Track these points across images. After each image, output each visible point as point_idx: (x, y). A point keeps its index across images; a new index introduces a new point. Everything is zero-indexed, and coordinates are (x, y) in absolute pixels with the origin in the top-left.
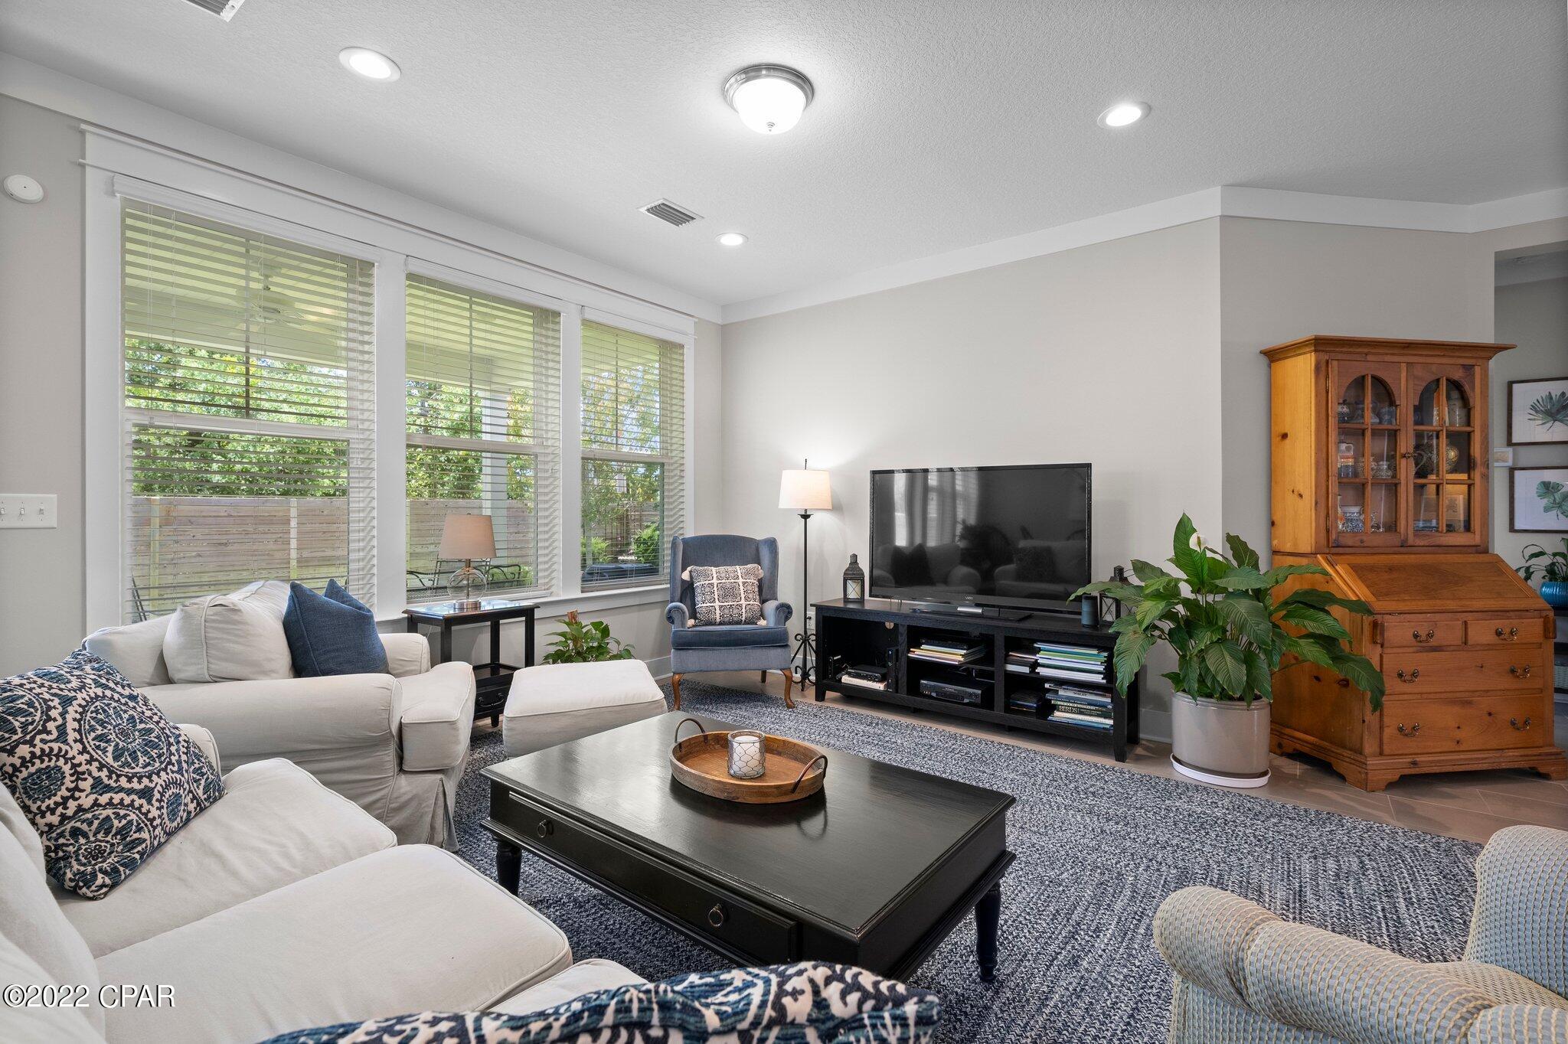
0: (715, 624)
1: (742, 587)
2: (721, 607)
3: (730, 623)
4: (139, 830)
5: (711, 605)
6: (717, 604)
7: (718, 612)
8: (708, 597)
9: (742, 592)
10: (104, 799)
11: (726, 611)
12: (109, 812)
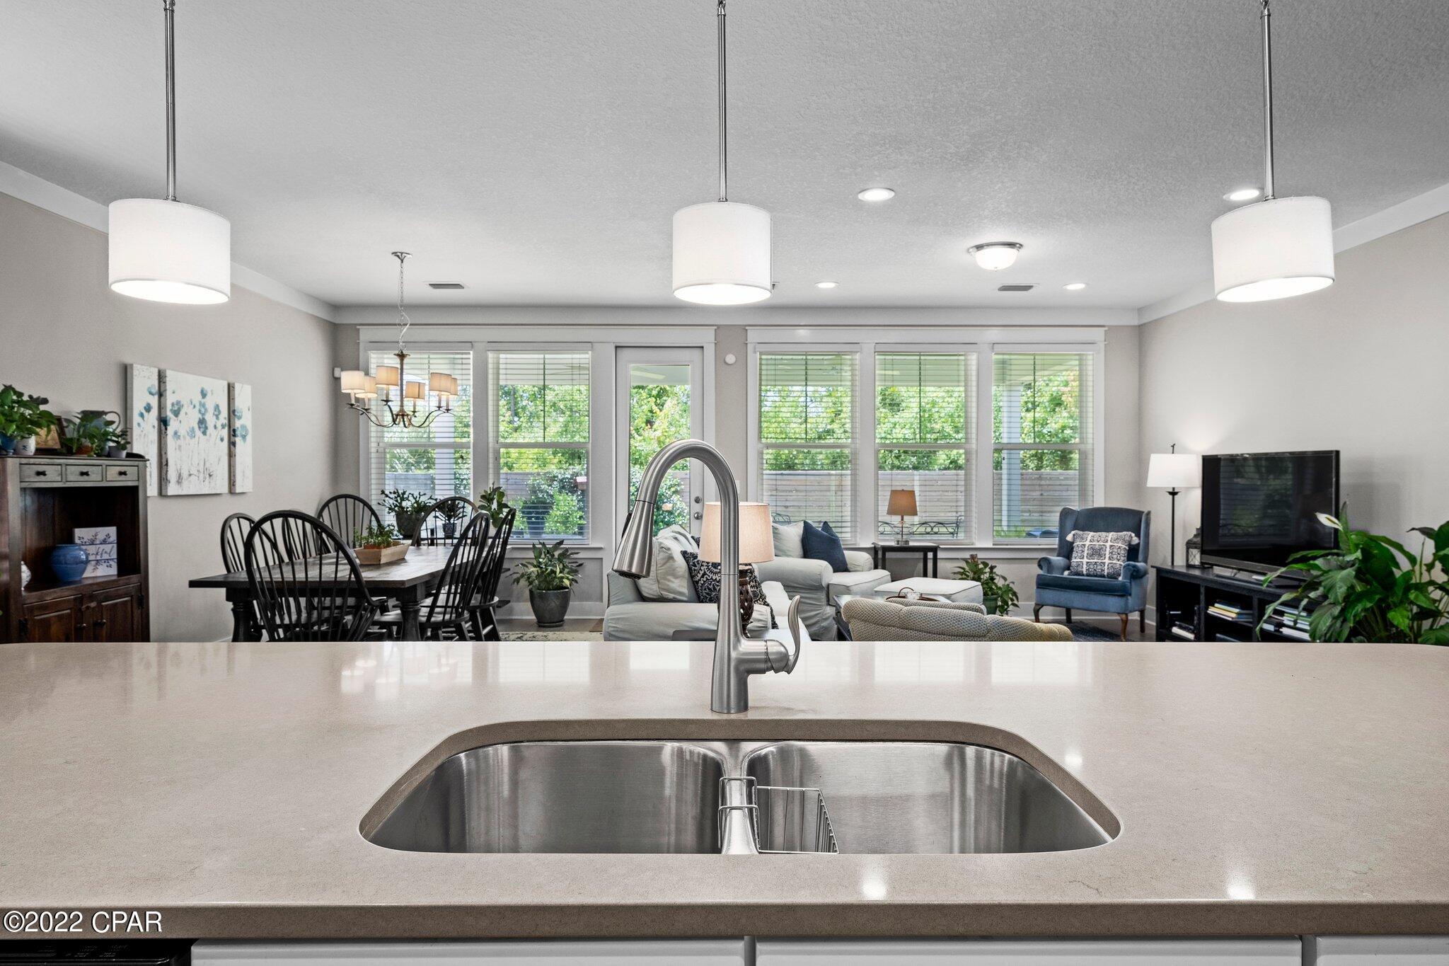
0: (1083, 575)
1: (1108, 549)
2: (1087, 563)
3: (1095, 576)
5: (1082, 561)
6: (1085, 560)
7: (1085, 566)
8: (1079, 555)
9: (1107, 553)
11: (1092, 567)
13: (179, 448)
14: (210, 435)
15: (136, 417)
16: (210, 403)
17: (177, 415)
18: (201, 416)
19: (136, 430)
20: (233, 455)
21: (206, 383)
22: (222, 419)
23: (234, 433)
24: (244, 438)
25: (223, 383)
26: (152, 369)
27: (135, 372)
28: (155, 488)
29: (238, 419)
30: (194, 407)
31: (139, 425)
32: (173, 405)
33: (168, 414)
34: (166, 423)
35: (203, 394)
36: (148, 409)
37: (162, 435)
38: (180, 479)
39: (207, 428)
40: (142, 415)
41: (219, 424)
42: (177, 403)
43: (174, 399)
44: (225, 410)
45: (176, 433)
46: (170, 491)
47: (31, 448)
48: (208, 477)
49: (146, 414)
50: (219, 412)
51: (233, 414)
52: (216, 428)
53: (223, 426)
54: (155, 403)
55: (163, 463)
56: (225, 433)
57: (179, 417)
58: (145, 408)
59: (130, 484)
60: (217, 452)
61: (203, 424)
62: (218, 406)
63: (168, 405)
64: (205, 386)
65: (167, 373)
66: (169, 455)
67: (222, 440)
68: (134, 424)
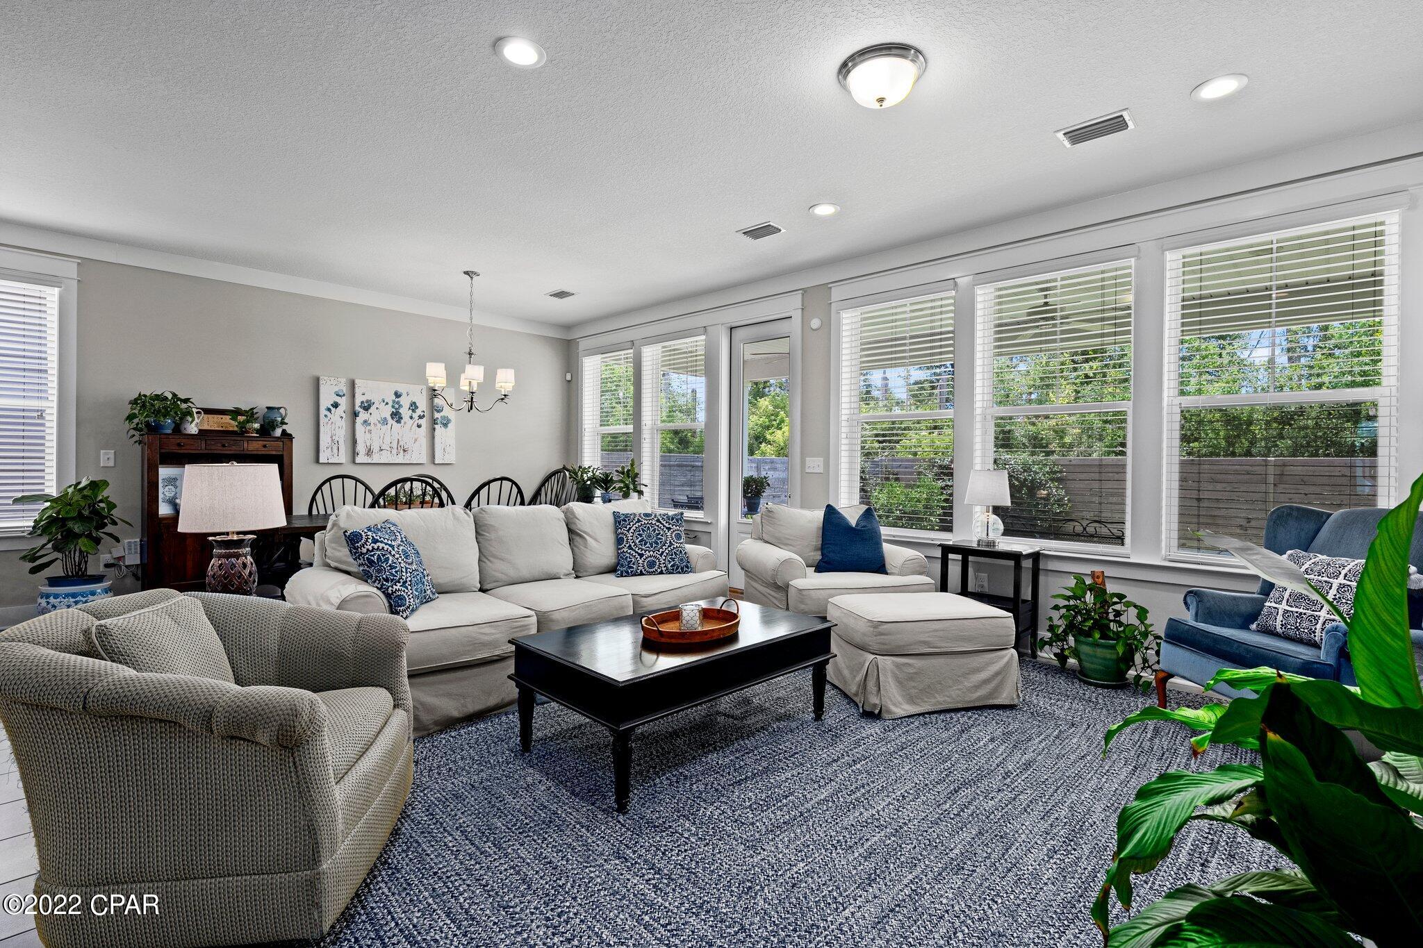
2: (1286, 612)
6: (1283, 606)
7: (1280, 618)
10: (628, 551)
12: (628, 555)
13: (370, 431)
14: (405, 423)
15: (323, 411)
16: (405, 402)
17: (366, 409)
18: (394, 410)
19: (323, 420)
20: (433, 437)
21: (401, 388)
22: (419, 412)
23: (434, 422)
24: (445, 425)
25: (421, 387)
26: (339, 379)
27: (321, 382)
28: (343, 457)
29: (438, 411)
30: (387, 404)
31: (326, 416)
32: (362, 402)
33: (357, 408)
34: (355, 415)
35: (397, 395)
36: (336, 405)
37: (354, 423)
38: (369, 452)
39: (402, 418)
40: (329, 410)
41: (416, 416)
42: (367, 401)
43: (364, 399)
44: (423, 406)
45: (365, 422)
46: (358, 460)
47: (192, 428)
48: (402, 451)
49: (333, 409)
50: (417, 407)
51: (434, 408)
52: (411, 418)
53: (421, 417)
54: (343, 402)
55: (354, 442)
56: (423, 422)
57: (370, 411)
58: (332, 405)
59: (274, 453)
60: (412, 434)
61: (396, 416)
62: (414, 403)
63: (358, 403)
64: (400, 391)
65: (357, 381)
66: (358, 436)
67: (419, 426)
68: (322, 416)
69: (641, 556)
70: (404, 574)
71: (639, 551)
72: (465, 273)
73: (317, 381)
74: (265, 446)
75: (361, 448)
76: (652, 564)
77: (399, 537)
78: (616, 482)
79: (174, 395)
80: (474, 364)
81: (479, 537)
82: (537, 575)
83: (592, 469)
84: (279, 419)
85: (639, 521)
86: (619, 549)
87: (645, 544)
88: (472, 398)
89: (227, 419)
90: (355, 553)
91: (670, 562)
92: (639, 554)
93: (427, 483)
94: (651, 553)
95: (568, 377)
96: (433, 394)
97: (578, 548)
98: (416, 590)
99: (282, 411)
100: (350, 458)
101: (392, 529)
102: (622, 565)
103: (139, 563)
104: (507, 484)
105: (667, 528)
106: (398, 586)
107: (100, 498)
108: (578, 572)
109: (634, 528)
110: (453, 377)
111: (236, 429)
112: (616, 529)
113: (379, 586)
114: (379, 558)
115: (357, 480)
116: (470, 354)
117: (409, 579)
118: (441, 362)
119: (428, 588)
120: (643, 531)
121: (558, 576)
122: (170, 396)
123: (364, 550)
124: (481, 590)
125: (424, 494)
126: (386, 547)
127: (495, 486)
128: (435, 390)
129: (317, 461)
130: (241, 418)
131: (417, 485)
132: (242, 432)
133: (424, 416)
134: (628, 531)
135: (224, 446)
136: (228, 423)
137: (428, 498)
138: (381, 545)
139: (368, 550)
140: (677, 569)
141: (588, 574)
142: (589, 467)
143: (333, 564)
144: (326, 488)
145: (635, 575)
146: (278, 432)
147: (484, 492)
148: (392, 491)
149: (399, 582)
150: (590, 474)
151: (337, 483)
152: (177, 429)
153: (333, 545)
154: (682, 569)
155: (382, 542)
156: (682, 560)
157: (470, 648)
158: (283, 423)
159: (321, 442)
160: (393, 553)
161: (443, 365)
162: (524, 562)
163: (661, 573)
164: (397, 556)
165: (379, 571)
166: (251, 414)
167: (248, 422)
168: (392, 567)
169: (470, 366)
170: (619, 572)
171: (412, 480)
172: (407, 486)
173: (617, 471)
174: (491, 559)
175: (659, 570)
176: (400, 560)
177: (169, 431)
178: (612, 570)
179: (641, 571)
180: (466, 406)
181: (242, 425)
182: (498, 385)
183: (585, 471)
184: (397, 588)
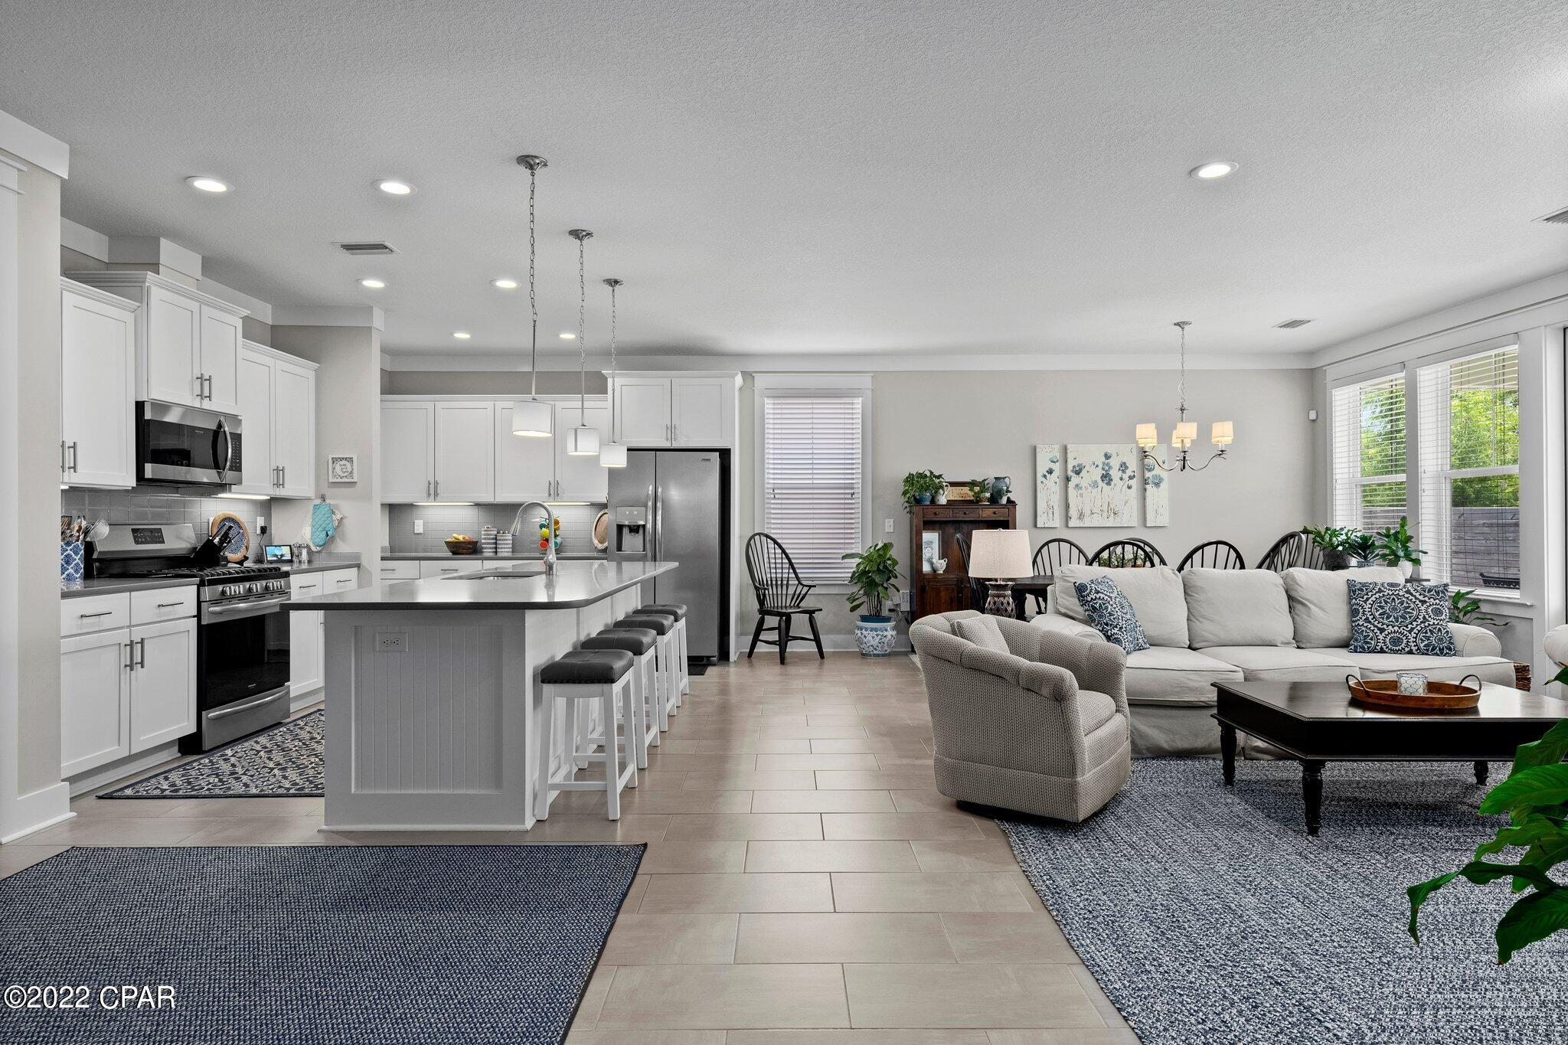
4: (1371, 639)
10: (1365, 625)
12: (1364, 629)
13: (1081, 495)
14: (1115, 485)
15: (1040, 478)
16: (1115, 463)
17: (1078, 473)
18: (1104, 472)
19: (1039, 486)
20: (1144, 498)
21: (1110, 449)
22: (1129, 472)
23: (1145, 482)
24: (1157, 485)
25: (1131, 446)
26: (1053, 446)
27: (1038, 450)
28: (1057, 522)
29: (1149, 470)
30: (1097, 466)
31: (1042, 482)
32: (1074, 467)
33: (1070, 473)
34: (1068, 479)
35: (1107, 457)
36: (1050, 472)
37: (1066, 487)
38: (1081, 516)
39: (1112, 480)
40: (1045, 476)
41: (1126, 477)
42: (1078, 466)
43: (1075, 463)
44: (1133, 466)
45: (1077, 486)
46: (1071, 524)
47: (943, 500)
48: (1112, 515)
49: (1048, 476)
50: (1127, 468)
51: (1144, 468)
52: (1121, 479)
53: (1131, 478)
54: (1057, 467)
55: (1067, 506)
56: (1134, 483)
57: (1081, 475)
58: (1047, 471)
59: (1002, 519)
60: (1123, 497)
61: (1106, 478)
62: (1124, 463)
63: (1070, 468)
64: (1109, 451)
65: (1069, 446)
66: (1070, 501)
67: (1129, 487)
68: (1039, 482)
69: (1382, 630)
70: (1120, 621)
71: (1379, 625)
72: (1175, 324)
73: (1035, 449)
74: (995, 513)
75: (1073, 512)
76: (1396, 641)
77: (1115, 591)
78: (1378, 547)
79: (931, 473)
80: (1186, 422)
81: (1188, 598)
82: (1249, 639)
83: (1346, 530)
84: (1005, 488)
85: (1380, 591)
86: (1353, 622)
87: (1388, 618)
88: (1184, 457)
89: (966, 490)
90: (1083, 600)
91: (1423, 641)
92: (1379, 629)
93: (1139, 547)
94: (1396, 628)
95: (1313, 416)
96: (1144, 454)
97: (1298, 616)
98: (1131, 636)
99: (1007, 480)
100: (1063, 524)
101: (1110, 583)
102: (1356, 640)
103: (909, 610)
104: (1222, 548)
105: (1420, 601)
106: (1116, 630)
107: (888, 556)
108: (1299, 641)
109: (1373, 599)
110: (1164, 436)
111: (972, 498)
112: (1350, 598)
113: (1101, 629)
114: (1100, 606)
115: (1071, 544)
116: (1182, 410)
117: (1124, 626)
118: (1153, 422)
119: (1140, 637)
120: (1386, 602)
121: (1274, 643)
122: (928, 474)
123: (1089, 599)
124: (1190, 647)
125: (1136, 558)
126: (1106, 598)
127: (1210, 551)
128: (1145, 452)
129: (1035, 526)
130: (977, 489)
131: (1128, 548)
132: (976, 502)
133: (1134, 476)
134: (1365, 602)
135: (965, 513)
136: (967, 493)
137: (1139, 562)
138: (1102, 596)
139: (1092, 599)
140: (1433, 650)
141: (1312, 645)
142: (1342, 529)
143: (1063, 610)
144: (1045, 550)
145: (1373, 651)
146: (1004, 501)
147: (1197, 556)
148: (1105, 555)
149: (1116, 627)
150: (1344, 537)
151: (1054, 546)
152: (933, 501)
153: (1063, 595)
154: (1441, 650)
155: (1102, 593)
156: (1441, 640)
157: (1178, 690)
158: (1008, 491)
159: (1038, 508)
160: (1111, 602)
161: (1153, 425)
162: (1235, 625)
163: (1410, 652)
164: (1114, 606)
165: (1101, 616)
166: (982, 485)
167: (982, 492)
168: (1111, 615)
169: (1181, 424)
170: (1352, 647)
171: (1123, 543)
172: (1119, 549)
173: (1379, 534)
174: (1200, 619)
175: (1407, 649)
176: (1117, 609)
177: (928, 503)
178: (1344, 645)
179: (1382, 648)
180: (1179, 464)
181: (977, 495)
182: (1214, 440)
183: (1335, 533)
184: (1115, 631)
